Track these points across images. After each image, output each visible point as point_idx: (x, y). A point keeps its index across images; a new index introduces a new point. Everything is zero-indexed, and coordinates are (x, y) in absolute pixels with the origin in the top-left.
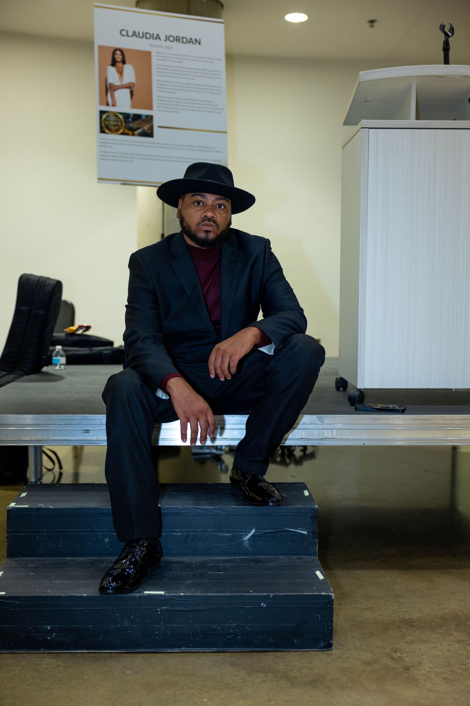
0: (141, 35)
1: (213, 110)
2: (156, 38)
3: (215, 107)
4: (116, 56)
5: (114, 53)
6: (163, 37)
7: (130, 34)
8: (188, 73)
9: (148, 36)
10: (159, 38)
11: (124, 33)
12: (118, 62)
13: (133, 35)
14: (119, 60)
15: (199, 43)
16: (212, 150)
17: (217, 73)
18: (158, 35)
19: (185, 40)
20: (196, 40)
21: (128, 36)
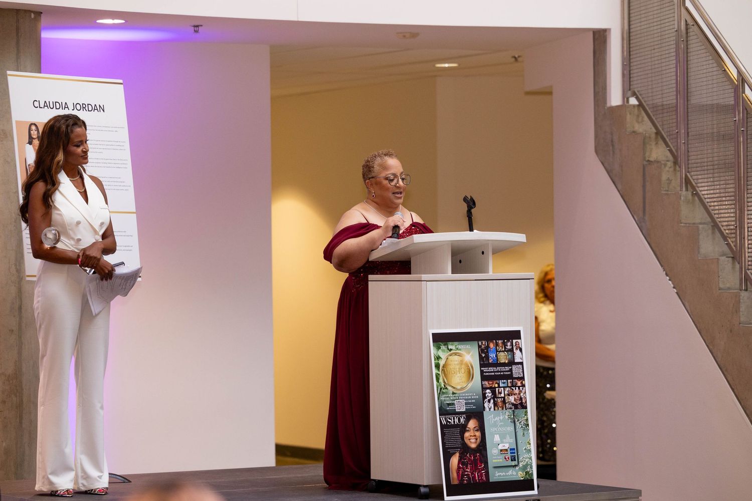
0: (52, 107)
1: (122, 188)
2: (65, 107)
3: (122, 184)
4: (32, 132)
5: (30, 130)
6: (71, 107)
7: (42, 105)
8: (96, 146)
9: (58, 106)
10: (68, 107)
11: (36, 104)
12: (34, 139)
13: (44, 106)
14: (34, 137)
15: (103, 111)
16: (124, 234)
17: (121, 144)
18: (66, 103)
19: (90, 109)
20: (100, 106)
21: (40, 107)
